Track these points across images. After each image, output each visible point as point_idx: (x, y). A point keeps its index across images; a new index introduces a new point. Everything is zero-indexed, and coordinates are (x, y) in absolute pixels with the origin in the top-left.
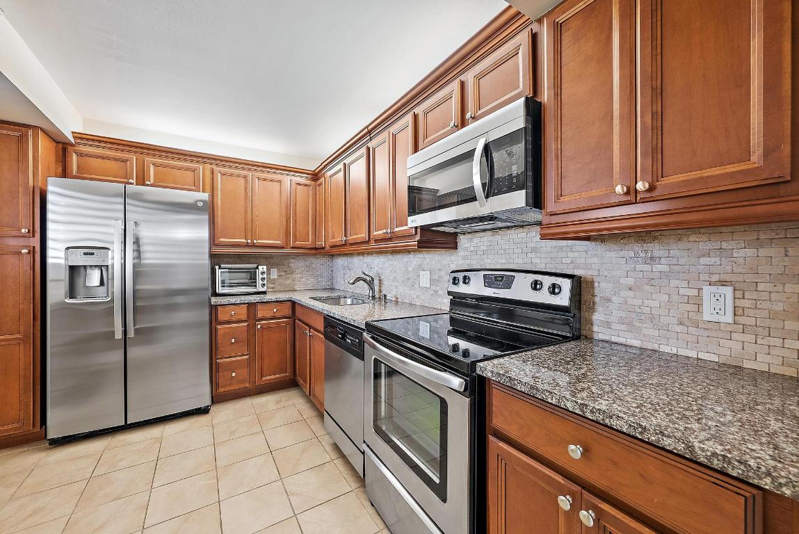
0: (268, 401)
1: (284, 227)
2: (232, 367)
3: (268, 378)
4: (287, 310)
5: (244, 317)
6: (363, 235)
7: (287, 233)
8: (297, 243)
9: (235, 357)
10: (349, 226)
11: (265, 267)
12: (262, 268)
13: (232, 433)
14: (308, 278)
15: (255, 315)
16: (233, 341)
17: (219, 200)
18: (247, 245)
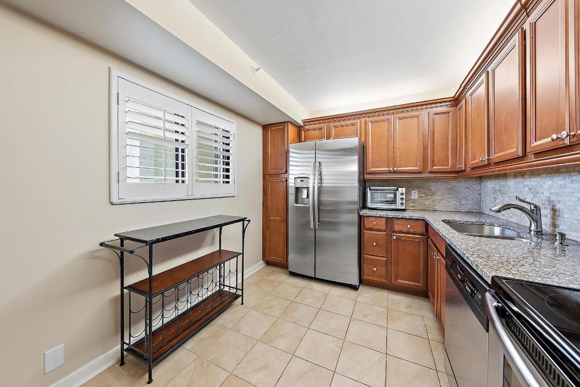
0: (400, 301)
1: (422, 154)
2: (374, 263)
3: (402, 281)
4: (420, 228)
5: (383, 228)
6: (514, 150)
7: (425, 159)
8: (434, 168)
9: (376, 256)
10: (492, 143)
11: (404, 189)
12: (402, 190)
13: (365, 316)
14: (450, 200)
15: (392, 228)
16: (375, 244)
17: (370, 141)
18: (390, 172)
